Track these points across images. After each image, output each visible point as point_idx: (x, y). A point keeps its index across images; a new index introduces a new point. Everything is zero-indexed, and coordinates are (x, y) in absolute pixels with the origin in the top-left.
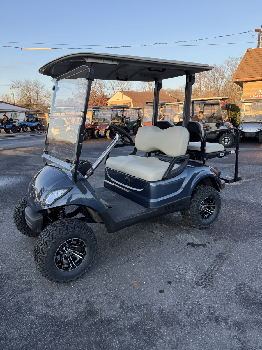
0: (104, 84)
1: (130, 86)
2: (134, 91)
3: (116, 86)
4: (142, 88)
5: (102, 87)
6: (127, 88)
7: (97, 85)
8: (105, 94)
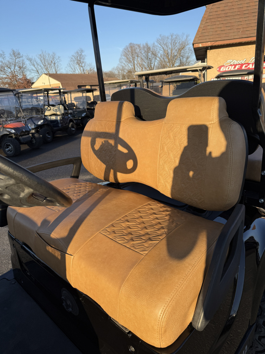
0: (26, 67)
1: (57, 68)
2: (63, 73)
3: (41, 68)
4: (72, 70)
5: (24, 70)
6: (54, 70)
7: (17, 68)
8: (28, 78)
